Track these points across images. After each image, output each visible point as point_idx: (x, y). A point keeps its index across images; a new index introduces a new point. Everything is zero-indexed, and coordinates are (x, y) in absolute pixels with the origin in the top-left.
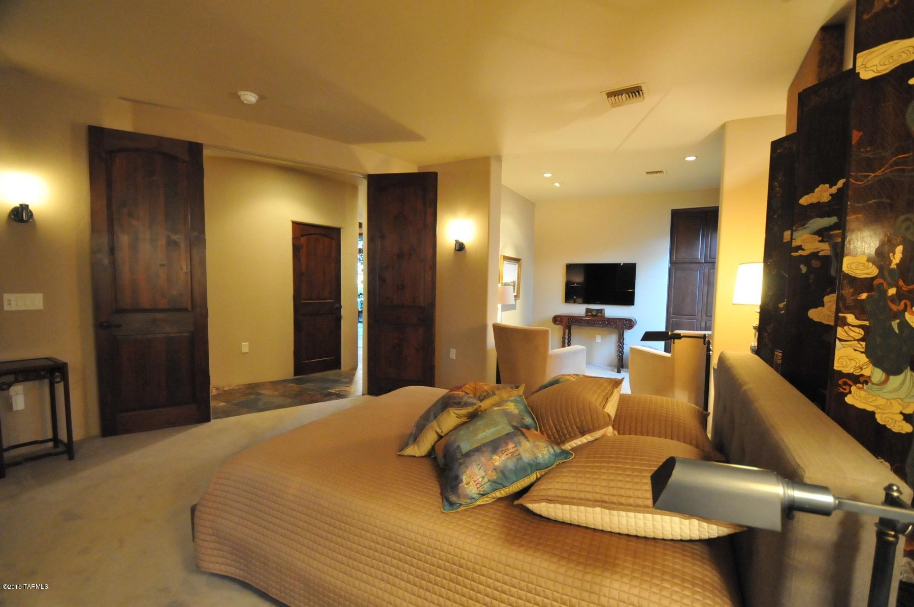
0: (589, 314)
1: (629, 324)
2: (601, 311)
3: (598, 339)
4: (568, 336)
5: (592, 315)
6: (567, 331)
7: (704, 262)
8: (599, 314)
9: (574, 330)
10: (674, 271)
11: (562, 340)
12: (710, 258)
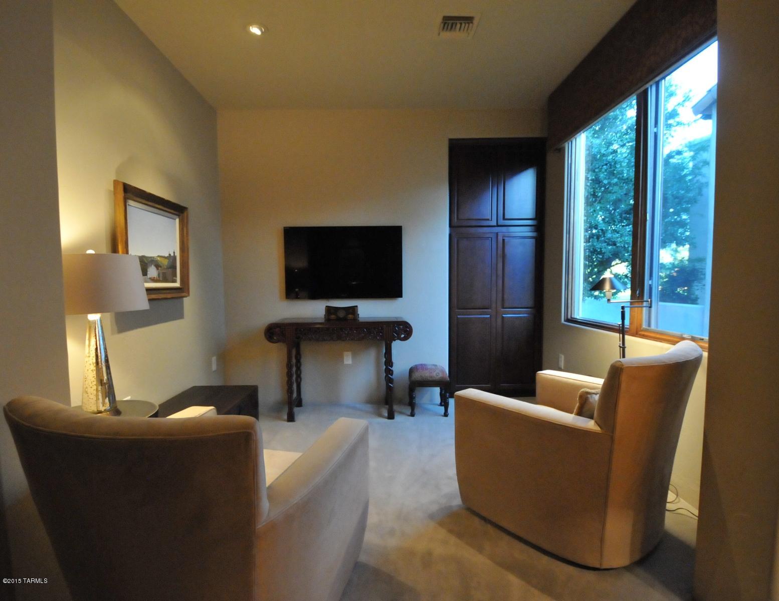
0: (333, 317)
1: (402, 330)
2: (353, 310)
3: (348, 360)
4: (296, 358)
5: (339, 319)
6: (294, 352)
7: (496, 225)
8: (350, 316)
9: (307, 350)
10: (456, 239)
11: (286, 370)
12: (504, 219)
